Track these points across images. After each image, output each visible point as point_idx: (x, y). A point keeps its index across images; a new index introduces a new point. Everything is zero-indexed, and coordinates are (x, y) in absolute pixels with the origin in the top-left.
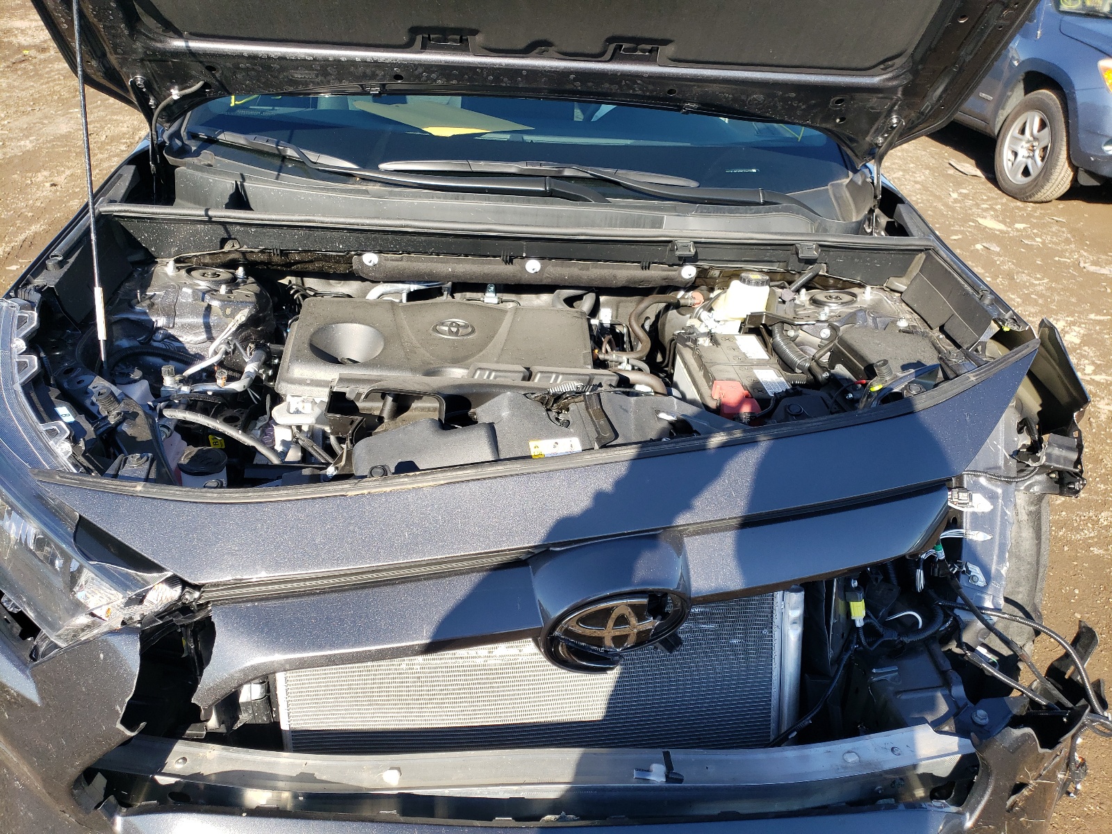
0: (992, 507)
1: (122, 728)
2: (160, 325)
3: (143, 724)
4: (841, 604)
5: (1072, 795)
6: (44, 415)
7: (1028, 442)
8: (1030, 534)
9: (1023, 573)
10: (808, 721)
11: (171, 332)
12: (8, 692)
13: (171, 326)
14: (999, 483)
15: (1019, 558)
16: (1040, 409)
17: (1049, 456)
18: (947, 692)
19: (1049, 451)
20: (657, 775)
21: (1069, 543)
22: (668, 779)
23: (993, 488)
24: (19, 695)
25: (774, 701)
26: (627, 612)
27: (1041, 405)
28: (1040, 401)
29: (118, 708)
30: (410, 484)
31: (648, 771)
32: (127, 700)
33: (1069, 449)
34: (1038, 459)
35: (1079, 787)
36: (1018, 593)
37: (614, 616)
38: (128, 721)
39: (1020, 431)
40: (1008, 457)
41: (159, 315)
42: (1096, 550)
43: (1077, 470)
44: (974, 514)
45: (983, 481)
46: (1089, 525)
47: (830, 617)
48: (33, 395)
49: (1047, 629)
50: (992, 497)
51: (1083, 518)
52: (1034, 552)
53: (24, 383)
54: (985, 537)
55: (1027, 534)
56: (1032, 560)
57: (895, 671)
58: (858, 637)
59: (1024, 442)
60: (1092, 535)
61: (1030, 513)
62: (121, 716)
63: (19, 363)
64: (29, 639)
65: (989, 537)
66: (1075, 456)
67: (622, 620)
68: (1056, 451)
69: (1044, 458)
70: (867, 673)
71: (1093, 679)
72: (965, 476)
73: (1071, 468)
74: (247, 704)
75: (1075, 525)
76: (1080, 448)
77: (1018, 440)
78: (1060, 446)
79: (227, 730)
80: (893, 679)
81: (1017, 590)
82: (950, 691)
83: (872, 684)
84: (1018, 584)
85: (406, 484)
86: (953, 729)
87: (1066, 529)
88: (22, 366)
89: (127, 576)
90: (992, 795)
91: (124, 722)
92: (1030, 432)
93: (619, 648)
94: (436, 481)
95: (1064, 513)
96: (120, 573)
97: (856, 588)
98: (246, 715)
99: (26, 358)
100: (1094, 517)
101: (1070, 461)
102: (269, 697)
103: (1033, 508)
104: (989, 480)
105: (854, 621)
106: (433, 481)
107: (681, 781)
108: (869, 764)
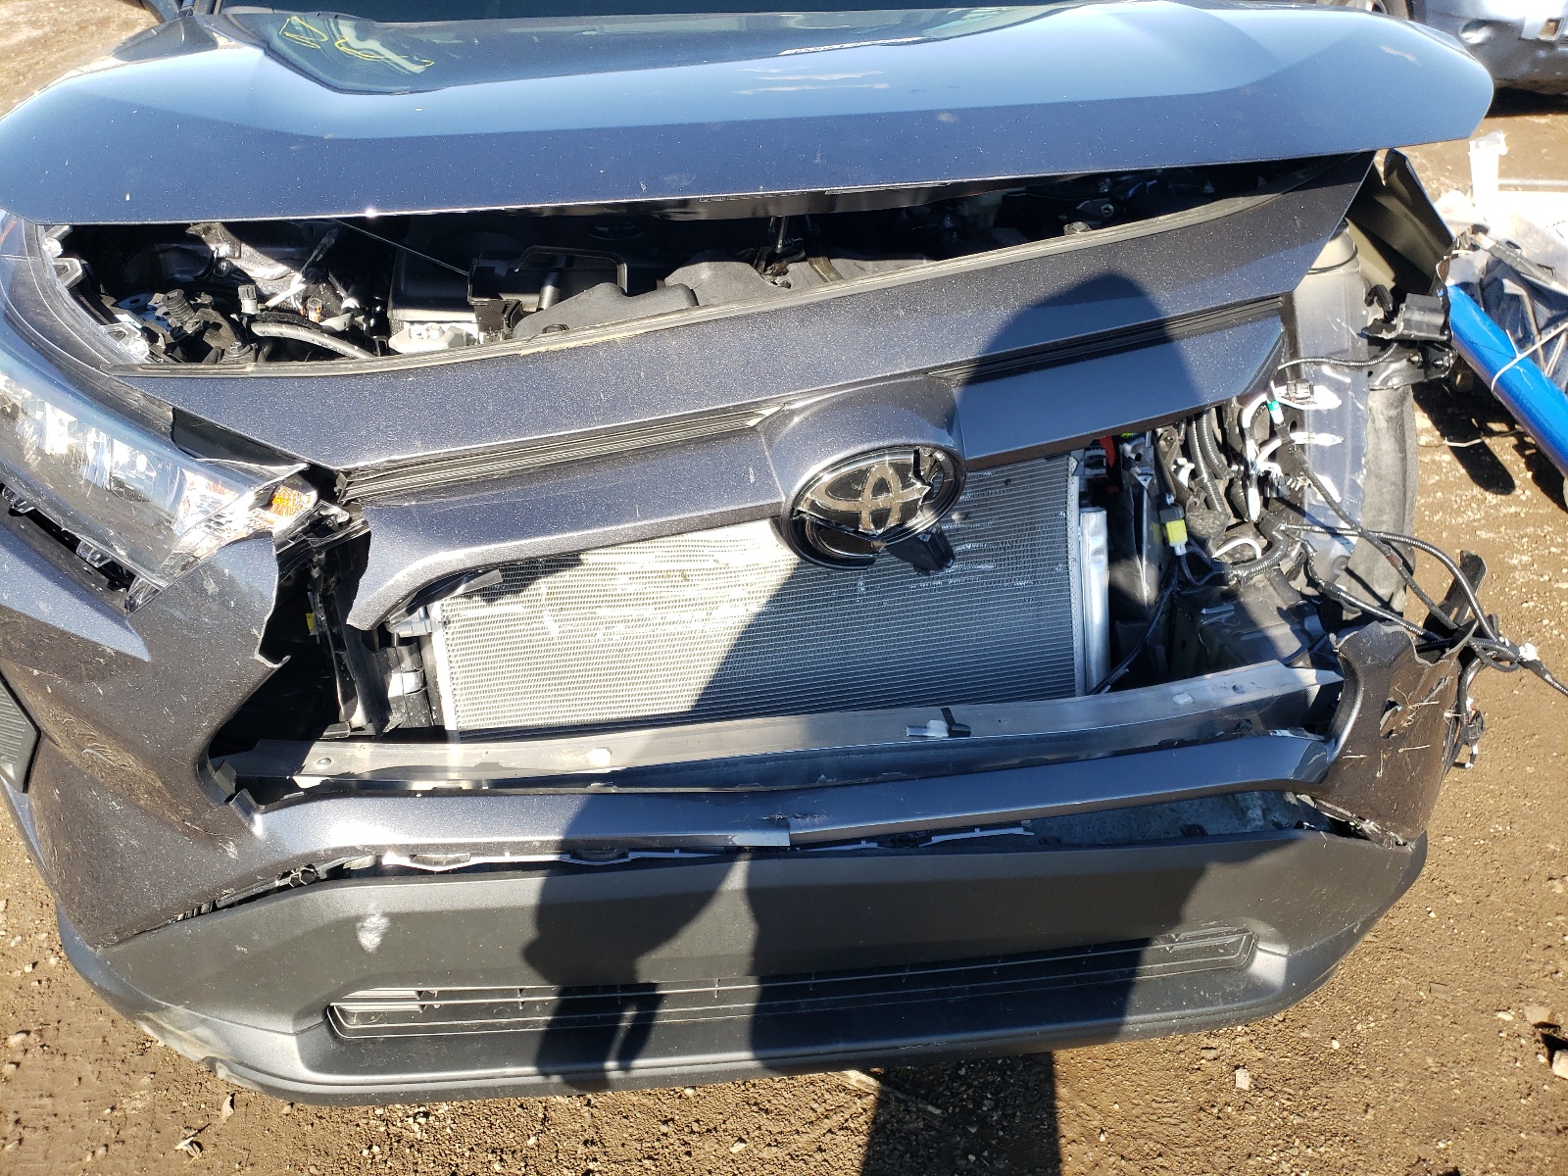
0: (1340, 402)
1: (261, 659)
2: (222, 254)
3: (287, 658)
4: (1155, 527)
5: (1468, 765)
6: (102, 318)
7: (1380, 315)
8: (1393, 446)
9: (1387, 497)
10: (1122, 671)
11: (237, 263)
12: (103, 654)
13: (237, 255)
14: (1346, 370)
15: (1379, 477)
16: (1393, 284)
17: (1408, 323)
18: (1298, 627)
19: (1406, 316)
20: (937, 730)
21: (1450, 528)
22: (951, 733)
23: (1340, 377)
24: (117, 652)
25: (1078, 660)
26: (890, 475)
27: (1394, 280)
28: (1392, 275)
29: (255, 632)
30: (598, 336)
31: (926, 727)
32: (266, 618)
33: (1434, 311)
34: (1394, 327)
35: (1475, 750)
36: (1382, 523)
37: (871, 481)
38: (269, 649)
39: (1370, 303)
40: (1356, 337)
41: (219, 241)
42: (1483, 534)
43: (1445, 338)
44: (1317, 412)
45: (1326, 370)
46: (1473, 505)
47: (1142, 542)
48: (82, 299)
49: (1419, 541)
50: (1338, 388)
51: (1464, 498)
52: (1398, 468)
53: (70, 284)
54: (1334, 440)
55: (1388, 445)
56: (1398, 479)
57: (1230, 611)
58: (1180, 567)
59: (1376, 317)
60: (1478, 516)
61: (1390, 419)
62: (260, 641)
63: (56, 267)
64: (121, 590)
65: (1338, 440)
66: (1440, 320)
67: (882, 487)
68: (1417, 316)
69: (1402, 324)
70: (1194, 615)
71: (1486, 614)
72: (1303, 366)
73: (1437, 336)
74: (400, 698)
75: (1455, 506)
76: (1446, 308)
77: (1368, 313)
78: (1421, 309)
79: (377, 733)
80: (1229, 620)
81: (1380, 518)
82: (1303, 625)
83: (1202, 630)
84: (1381, 511)
85: (594, 336)
86: (1309, 662)
87: (1444, 512)
88: (61, 271)
89: (248, 471)
90: (1360, 712)
91: (264, 651)
92: (1382, 303)
93: (880, 529)
94: (631, 330)
95: (1439, 494)
96: (240, 469)
97: (1172, 504)
98: (399, 715)
99: (66, 262)
100: (1479, 496)
101: (1436, 326)
102: (426, 691)
103: (1393, 413)
104: (1334, 367)
105: (1173, 549)
106: (628, 331)
107: (968, 734)
108: (1205, 704)
